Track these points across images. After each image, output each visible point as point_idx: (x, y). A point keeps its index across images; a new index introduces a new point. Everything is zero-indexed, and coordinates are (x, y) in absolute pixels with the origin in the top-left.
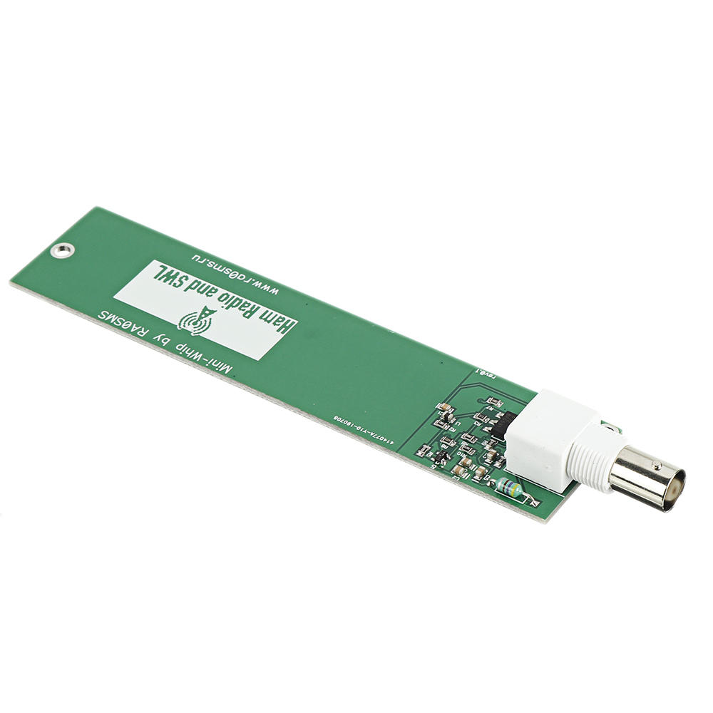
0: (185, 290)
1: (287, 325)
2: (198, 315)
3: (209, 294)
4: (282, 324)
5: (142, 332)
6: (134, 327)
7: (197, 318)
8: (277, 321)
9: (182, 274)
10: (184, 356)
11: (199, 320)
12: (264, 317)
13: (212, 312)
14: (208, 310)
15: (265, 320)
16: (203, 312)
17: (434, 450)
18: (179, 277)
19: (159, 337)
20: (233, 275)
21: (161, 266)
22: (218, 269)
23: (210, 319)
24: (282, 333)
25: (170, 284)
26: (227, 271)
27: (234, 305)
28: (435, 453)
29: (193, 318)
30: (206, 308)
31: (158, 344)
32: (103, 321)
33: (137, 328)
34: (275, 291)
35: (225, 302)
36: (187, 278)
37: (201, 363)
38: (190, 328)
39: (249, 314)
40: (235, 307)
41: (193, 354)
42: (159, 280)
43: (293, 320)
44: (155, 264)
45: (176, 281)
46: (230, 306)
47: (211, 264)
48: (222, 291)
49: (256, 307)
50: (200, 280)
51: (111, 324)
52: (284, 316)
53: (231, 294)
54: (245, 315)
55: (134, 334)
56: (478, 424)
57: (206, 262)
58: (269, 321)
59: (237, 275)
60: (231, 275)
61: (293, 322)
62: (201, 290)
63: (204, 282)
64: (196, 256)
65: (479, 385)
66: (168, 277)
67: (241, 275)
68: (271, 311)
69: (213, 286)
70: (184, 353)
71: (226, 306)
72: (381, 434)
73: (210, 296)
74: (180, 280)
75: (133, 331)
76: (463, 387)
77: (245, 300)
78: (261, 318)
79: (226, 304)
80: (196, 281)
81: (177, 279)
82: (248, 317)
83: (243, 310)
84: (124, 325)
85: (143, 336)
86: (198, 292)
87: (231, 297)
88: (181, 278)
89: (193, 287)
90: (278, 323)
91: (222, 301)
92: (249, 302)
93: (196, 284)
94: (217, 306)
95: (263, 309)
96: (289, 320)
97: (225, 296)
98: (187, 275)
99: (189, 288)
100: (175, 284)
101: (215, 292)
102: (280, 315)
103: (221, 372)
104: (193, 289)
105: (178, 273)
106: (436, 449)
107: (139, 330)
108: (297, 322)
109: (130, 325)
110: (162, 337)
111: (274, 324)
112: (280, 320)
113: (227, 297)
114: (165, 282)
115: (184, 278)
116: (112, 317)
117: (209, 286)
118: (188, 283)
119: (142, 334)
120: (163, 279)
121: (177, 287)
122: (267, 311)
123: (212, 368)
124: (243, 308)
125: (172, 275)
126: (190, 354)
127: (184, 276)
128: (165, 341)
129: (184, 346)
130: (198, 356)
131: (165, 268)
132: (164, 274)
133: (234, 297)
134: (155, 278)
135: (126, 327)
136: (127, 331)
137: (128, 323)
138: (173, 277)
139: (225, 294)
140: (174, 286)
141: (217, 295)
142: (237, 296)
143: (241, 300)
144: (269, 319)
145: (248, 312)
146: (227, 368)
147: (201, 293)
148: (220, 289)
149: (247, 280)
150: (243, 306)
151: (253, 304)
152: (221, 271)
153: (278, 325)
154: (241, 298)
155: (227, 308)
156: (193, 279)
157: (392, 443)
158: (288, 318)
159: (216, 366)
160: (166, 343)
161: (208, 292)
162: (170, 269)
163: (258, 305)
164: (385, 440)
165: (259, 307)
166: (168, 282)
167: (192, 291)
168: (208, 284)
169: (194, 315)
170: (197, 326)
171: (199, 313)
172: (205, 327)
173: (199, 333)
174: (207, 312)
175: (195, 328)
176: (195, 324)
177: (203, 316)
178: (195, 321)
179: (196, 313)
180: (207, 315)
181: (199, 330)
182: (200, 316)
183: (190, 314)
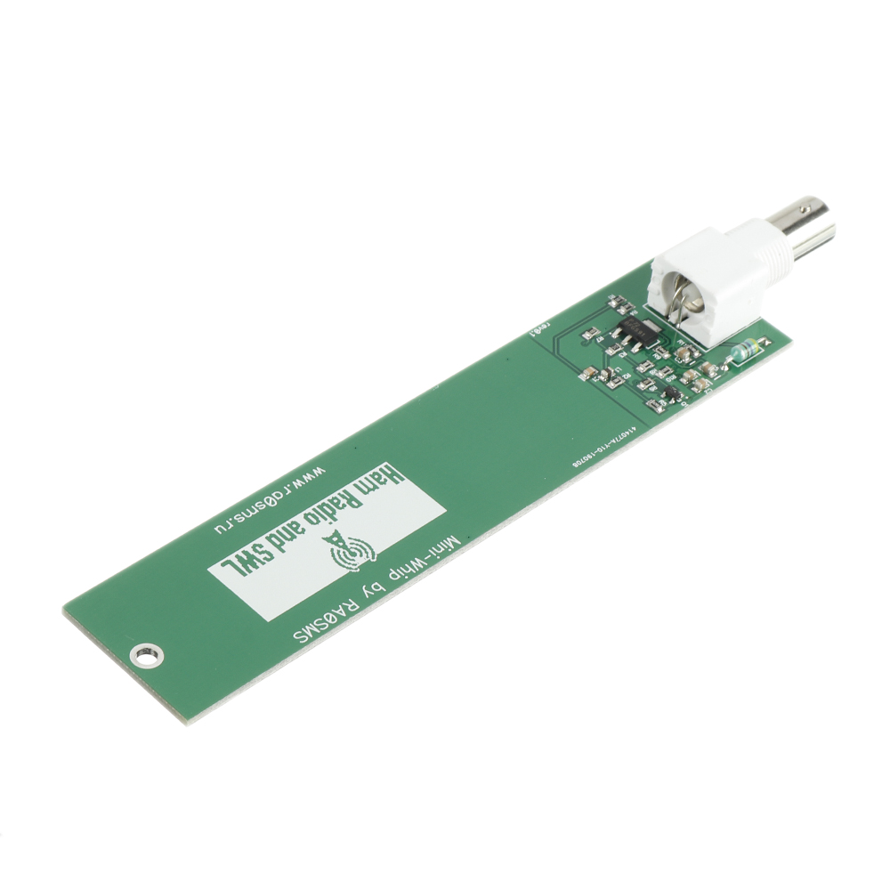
0: (283, 551)
1: (389, 472)
2: (336, 548)
3: (300, 530)
4: (384, 477)
5: (350, 606)
6: (337, 612)
7: (342, 550)
8: (378, 480)
9: (248, 548)
10: (412, 576)
11: (348, 550)
12: (366, 490)
13: (336, 534)
14: (332, 537)
15: (369, 490)
16: (336, 543)
18: (252, 552)
19: (366, 592)
20: (272, 501)
21: (223, 565)
22: (251, 514)
23: (350, 538)
24: (402, 479)
25: (263, 563)
26: (259, 507)
27: (331, 512)
29: (341, 553)
31: (378, 597)
32: (311, 640)
33: (341, 609)
34: (318, 471)
35: (320, 518)
36: (261, 546)
37: (433, 562)
38: (360, 561)
39: (353, 502)
40: (334, 512)
41: (412, 567)
42: (250, 572)
43: (382, 466)
44: (216, 570)
45: (261, 557)
46: (331, 516)
47: (240, 519)
48: (299, 518)
49: (342, 493)
50: (268, 534)
51: (323, 633)
52: (371, 472)
53: (307, 511)
54: (353, 506)
55: (350, 615)
56: (625, 354)
57: (233, 522)
58: (375, 487)
59: (271, 499)
60: (270, 504)
61: (386, 466)
62: (289, 537)
63: (273, 532)
64: (216, 529)
65: (556, 340)
66: (249, 563)
67: (273, 494)
68: (356, 482)
69: (285, 525)
70: (406, 574)
71: (329, 520)
72: (616, 435)
73: (304, 530)
74: (260, 553)
75: (344, 614)
76: (555, 352)
77: (325, 501)
78: (365, 493)
79: (326, 519)
80: (269, 539)
81: (257, 555)
82: (360, 504)
83: (344, 506)
84: (330, 621)
85: (358, 607)
86: (291, 539)
87: (313, 512)
88: (256, 551)
89: (278, 543)
90: (382, 480)
91: (318, 522)
92: (330, 497)
93: (273, 539)
94: (326, 528)
95: (350, 488)
96: (381, 470)
97: (309, 517)
98: (251, 544)
99: (279, 547)
100: (265, 558)
101: (298, 525)
102: (367, 475)
103: (457, 547)
104: (283, 543)
105: (245, 553)
106: (655, 396)
107: (345, 608)
108: (386, 463)
109: (331, 615)
110: (369, 588)
111: (381, 483)
112: (376, 477)
113: (313, 516)
114: (257, 567)
115: (257, 548)
116: (308, 630)
117: (284, 528)
118: (268, 546)
119: (354, 607)
120: (251, 568)
121: (272, 558)
122: (355, 485)
123: (446, 554)
124: (341, 506)
125: (245, 558)
126: (411, 569)
127: (254, 547)
128: (376, 587)
129: (394, 572)
130: (418, 563)
131: (229, 562)
132: (240, 565)
133: (314, 510)
134: (245, 575)
135: (333, 620)
136: (341, 620)
137: (328, 617)
138: (251, 557)
139: (306, 516)
140: (269, 560)
141: (304, 524)
142: (315, 506)
143: (324, 504)
144: (371, 486)
145: (349, 502)
146: (451, 541)
147: (293, 537)
148: (293, 519)
149: (285, 491)
150: (337, 505)
151: (335, 494)
152: (257, 511)
153: (386, 480)
154: (320, 503)
155: (335, 520)
156: (262, 540)
157: (634, 429)
158: (377, 470)
159: (443, 549)
160: (381, 588)
161: (295, 531)
162: (232, 557)
163: (340, 491)
164: (628, 433)
165: (345, 491)
166: (258, 564)
167: (287, 545)
168: (279, 528)
169: (335, 552)
170: (358, 553)
171: (333, 546)
172: (364, 546)
173: (373, 553)
174: (335, 539)
175: (361, 555)
176: (354, 555)
177: (341, 544)
178: (347, 553)
179: (332, 550)
180: (340, 539)
181: (367, 553)
182: (340, 547)
183: (333, 555)
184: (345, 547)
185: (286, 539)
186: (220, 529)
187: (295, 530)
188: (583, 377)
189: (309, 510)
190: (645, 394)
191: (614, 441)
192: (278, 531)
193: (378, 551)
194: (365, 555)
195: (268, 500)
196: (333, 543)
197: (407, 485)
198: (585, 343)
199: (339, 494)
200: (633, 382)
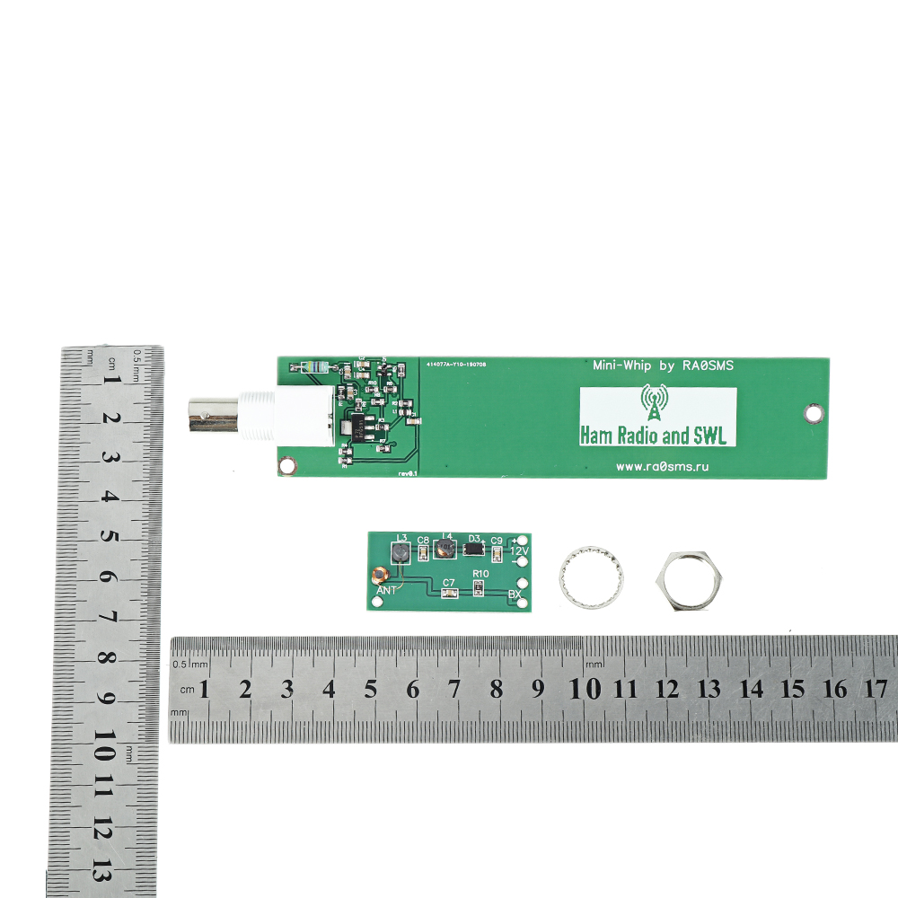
0: (688, 428)
1: (585, 437)
2: (659, 408)
3: (667, 435)
4: (590, 436)
5: (688, 365)
6: (697, 366)
7: (658, 405)
8: (596, 437)
9: (703, 444)
10: (638, 360)
11: (655, 402)
12: (608, 435)
13: (651, 417)
14: (655, 417)
15: (606, 433)
16: (657, 412)
17: (395, 376)
18: (704, 439)
19: (671, 368)
20: (663, 466)
21: (725, 443)
22: (680, 466)
23: (647, 409)
24: (583, 427)
25: (704, 427)
26: (672, 468)
27: (640, 434)
28: (392, 372)
29: (660, 402)
30: (658, 417)
31: (666, 360)
32: (727, 360)
33: (694, 366)
34: (620, 467)
35: (649, 434)
36: (695, 440)
37: (620, 360)
38: (655, 391)
39: (622, 432)
40: (638, 433)
41: (633, 365)
42: (716, 427)
43: (585, 444)
44: (732, 442)
45: (702, 433)
46: (642, 431)
47: (689, 467)
48: (659, 443)
49: (622, 442)
50: (685, 445)
51: (716, 359)
52: (594, 445)
53: (651, 445)
54: (625, 429)
55: (693, 360)
56: (380, 420)
57: (695, 468)
58: (602, 433)
59: (661, 468)
60: (665, 464)
61: (583, 443)
62: (676, 435)
63: (680, 445)
64: (707, 470)
65: (405, 460)
66: (711, 434)
67: (658, 470)
68: (608, 444)
69: (671, 445)
70: (641, 363)
71: (645, 430)
72: (442, 368)
73: (665, 433)
74: (700, 436)
75: (696, 362)
76: (416, 450)
77: (635, 444)
78: (610, 433)
79: (647, 432)
80: (687, 442)
81: (703, 436)
82: (620, 428)
83: (629, 433)
84: (706, 363)
85: (684, 361)
86: (677, 432)
87: (649, 442)
88: (701, 439)
89: (685, 435)
90: (594, 435)
91: (652, 433)
92: (631, 445)
93: (685, 440)
94: (653, 426)
95: (615, 443)
96: (588, 443)
97: (653, 440)
98: (699, 445)
99: (687, 433)
100: (701, 430)
101: (664, 439)
102: (598, 445)
103: (598, 360)
104: (683, 433)
105: (707, 442)
107: (691, 365)
108: (581, 445)
109: (702, 367)
110: (668, 369)
111: (596, 433)
112: (594, 440)
113: (651, 439)
114: (710, 427)
115: (698, 440)
116: (721, 367)
117: (673, 443)
118: (692, 437)
119: (686, 363)
120: (713, 430)
121: (697, 428)
122: (611, 443)
123: (608, 360)
124: (631, 435)
125: (710, 439)
126: (635, 364)
127: (699, 442)
128: (663, 367)
129: (646, 369)
130: (628, 365)
131: (721, 442)
132: (717, 436)
133: (647, 443)
134: (720, 427)
135: (704, 363)
136: (700, 360)
137: (705, 367)
138: (707, 436)
139: (655, 442)
140: (700, 428)
141: (660, 438)
142: (644, 445)
143: (638, 442)
144: (603, 435)
145: (624, 433)
146: (598, 366)
147: (674, 433)
148: (664, 445)
149: (650, 467)
150: (632, 437)
151: (627, 445)
152: (676, 465)
153: (592, 433)
154: (640, 445)
155: (642, 427)
156: (691, 444)
157: (428, 364)
158: (590, 444)
159: (607, 364)
160: (661, 364)
161: (669, 436)
162: (717, 444)
163: (622, 445)
164: (435, 364)
165: (620, 443)
166: (707, 429)
167: (681, 430)
168: (675, 445)
169: (662, 406)
170: (652, 396)
172: (645, 398)
173: (644, 390)
174: (655, 415)
175: (651, 393)
176: (655, 397)
177: (654, 409)
178: (657, 400)
179: (662, 409)
180: (652, 412)
181: (647, 393)
182: (657, 408)
183: (665, 405)
184: (655, 406)
185: (678, 435)
186: (705, 468)
188: (417, 422)
189: (649, 445)
190: (398, 383)
191: (448, 364)
192: (678, 443)
193: (640, 389)
194: (649, 392)
195: (664, 468)
197: (584, 421)
198: (392, 445)
199: (624, 443)
200: (396, 397)
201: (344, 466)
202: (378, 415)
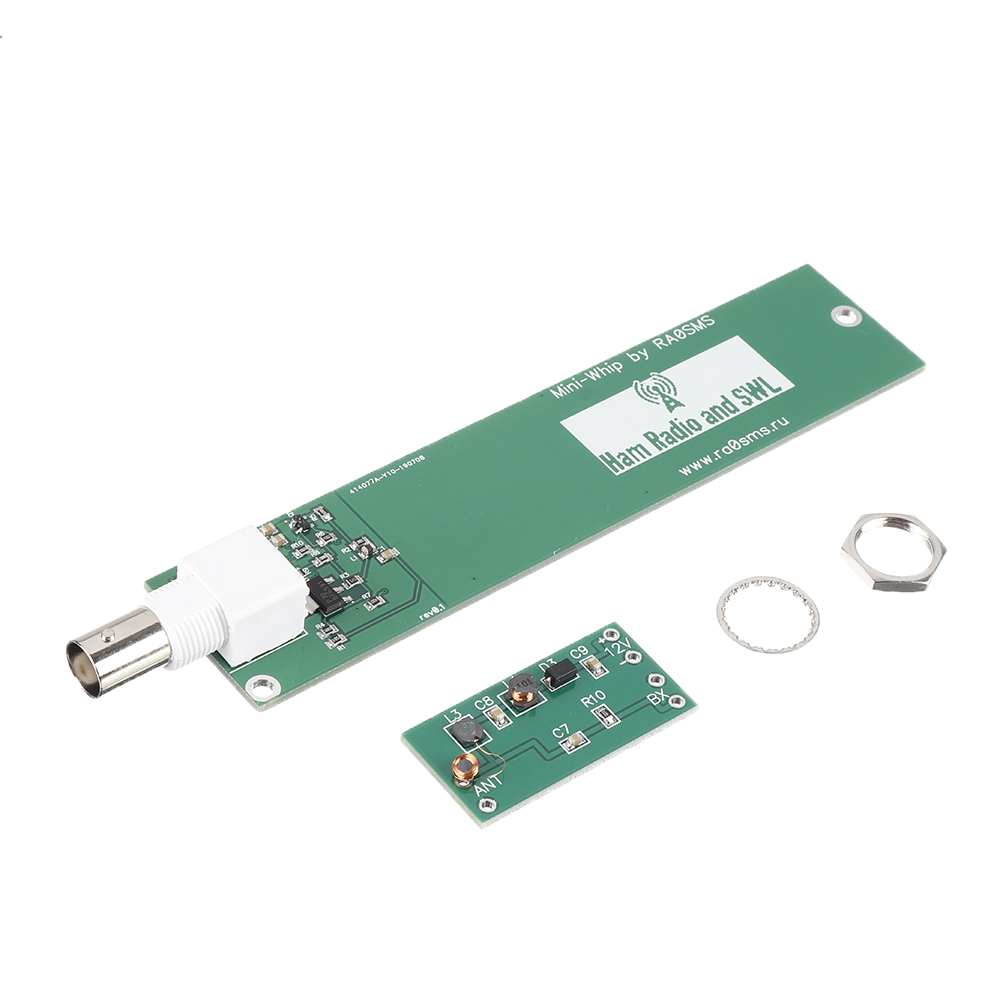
0: (723, 397)
1: (613, 465)
2: (672, 395)
3: (706, 415)
4: (620, 461)
5: (661, 342)
6: (673, 339)
7: (666, 393)
8: (626, 457)
9: (756, 403)
10: (601, 365)
11: (660, 393)
12: (639, 449)
13: (671, 409)
14: (675, 406)
15: (635, 449)
16: (672, 400)
17: (320, 523)
18: (753, 398)
19: (646, 354)
20: (733, 445)
21: (780, 389)
22: (753, 434)
23: (658, 403)
24: (601, 456)
25: (741, 387)
26: (746, 441)
27: (675, 430)
28: (313, 522)
29: (667, 390)
30: (678, 404)
31: (633, 350)
33: (669, 341)
34: (686, 471)
35: (686, 425)
36: (744, 403)
38: (649, 382)
39: (652, 437)
40: (672, 429)
41: (600, 373)
42: (754, 381)
43: (621, 471)
44: (787, 385)
45: (744, 393)
46: (675, 426)
47: (764, 431)
48: (707, 427)
49: (663, 447)
50: (737, 413)
51: (688, 323)
52: (633, 466)
53: (699, 432)
54: (653, 434)
55: (662, 336)
56: (342, 576)
57: (771, 428)
58: (629, 451)
59: (734, 447)
60: (735, 442)
61: (617, 471)
62: (717, 410)
63: (732, 416)
64: (787, 423)
65: (416, 598)
66: (756, 389)
67: (732, 451)
68: (648, 458)
69: (721, 421)
70: (606, 366)
71: (677, 423)
72: (372, 486)
73: (702, 415)
74: (745, 397)
75: (667, 336)
76: (419, 583)
77: (680, 442)
78: (640, 445)
79: (681, 423)
80: (737, 410)
81: (748, 395)
82: (646, 435)
83: (662, 435)
84: (680, 331)
85: (654, 341)
86: (715, 407)
87: (693, 431)
88: (748, 399)
89: (727, 405)
90: (622, 457)
91: (688, 422)
92: (676, 444)
93: (732, 409)
94: (681, 415)
95: (655, 452)
96: (623, 468)
97: (696, 427)
98: (753, 406)
99: (727, 401)
100: (740, 391)
101: (708, 420)
102: (637, 463)
103: (554, 388)
104: (723, 404)
105: (760, 399)
106: (321, 525)
107: (665, 341)
108: (617, 474)
109: (679, 337)
110: (643, 357)
111: (623, 454)
112: (628, 461)
113: (693, 428)
114: (747, 384)
115: (747, 402)
116: (700, 327)
117: (722, 418)
118: (737, 402)
119: (657, 342)
120: (754, 384)
121: (733, 392)
122: (650, 454)
123: (566, 382)
124: (665, 435)
125: (759, 394)
126: (601, 371)
127: (751, 403)
128: (635, 358)
129: (618, 369)
130: (594, 376)
131: (774, 391)
132: (764, 387)
133: (692, 434)
134: (759, 378)
135: (677, 333)
136: (670, 333)
137: (682, 335)
138: (753, 393)
139: (700, 428)
140: (737, 390)
141: (702, 421)
142: (691, 437)
143: (682, 438)
144: (633, 452)
145: (656, 438)
146: (560, 394)
147: (712, 409)
148: (713, 426)
149: (720, 453)
151: (670, 447)
152: (748, 436)
153: (618, 457)
154: (686, 439)
155: (671, 422)
156: (743, 409)
157: (352, 491)
158: (627, 468)
159: (568, 386)
160: (631, 357)
162: (772, 395)
163: (665, 450)
164: (360, 487)
165: (660, 449)
166: (747, 387)
167: (719, 402)
168: (726, 419)
169: (673, 392)
170: (650, 389)
171: (674, 398)
172: (645, 395)
173: (636, 388)
174: (672, 404)
175: (648, 387)
176: (655, 388)
177: (667, 399)
178: (661, 390)
179: (675, 394)
180: (667, 403)
181: (642, 389)
182: (668, 397)
183: (675, 389)
184: (663, 396)
185: (720, 408)
186: (784, 422)
187: (710, 416)
188: (394, 552)
189: (696, 433)
190: (331, 529)
191: (376, 480)
192: (728, 416)
193: (632, 389)
194: (645, 387)
195: (737, 446)
196: (675, 401)
197: (596, 450)
198: (384, 592)
199: (666, 447)
200: (341, 543)
201: (339, 648)
202: (335, 573)
